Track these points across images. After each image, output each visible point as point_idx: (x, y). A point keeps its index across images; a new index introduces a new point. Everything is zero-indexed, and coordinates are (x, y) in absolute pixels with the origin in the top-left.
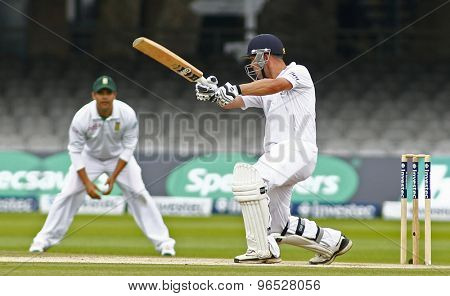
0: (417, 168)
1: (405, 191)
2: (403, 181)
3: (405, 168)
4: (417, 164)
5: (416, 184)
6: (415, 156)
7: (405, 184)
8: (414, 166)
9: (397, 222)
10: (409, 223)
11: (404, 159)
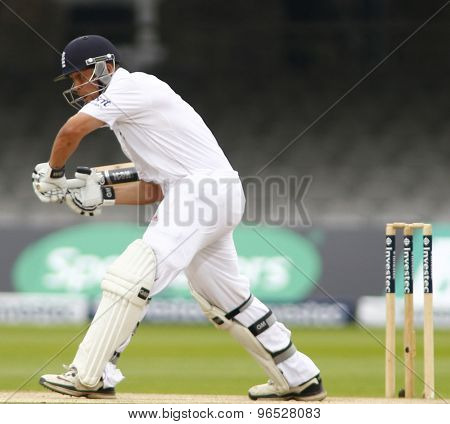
0: (411, 245)
1: (392, 282)
2: (388, 265)
3: (393, 245)
4: (410, 238)
5: (410, 270)
6: (407, 226)
7: (391, 270)
8: (407, 242)
9: (380, 331)
10: (399, 333)
11: (389, 231)
